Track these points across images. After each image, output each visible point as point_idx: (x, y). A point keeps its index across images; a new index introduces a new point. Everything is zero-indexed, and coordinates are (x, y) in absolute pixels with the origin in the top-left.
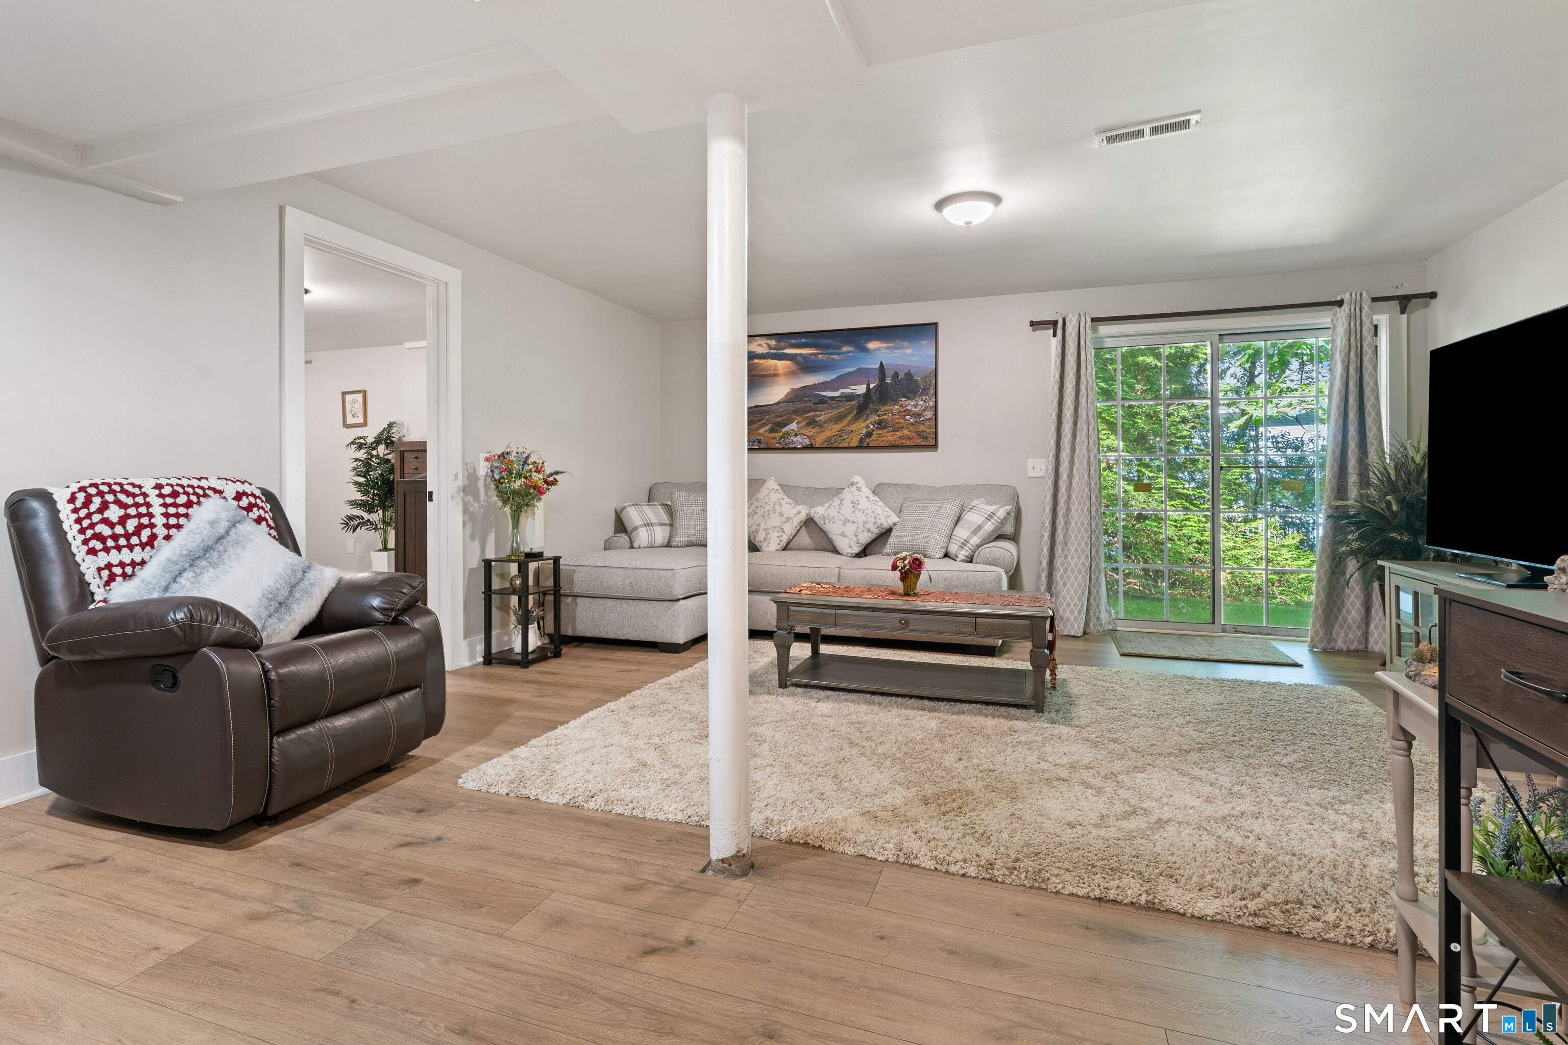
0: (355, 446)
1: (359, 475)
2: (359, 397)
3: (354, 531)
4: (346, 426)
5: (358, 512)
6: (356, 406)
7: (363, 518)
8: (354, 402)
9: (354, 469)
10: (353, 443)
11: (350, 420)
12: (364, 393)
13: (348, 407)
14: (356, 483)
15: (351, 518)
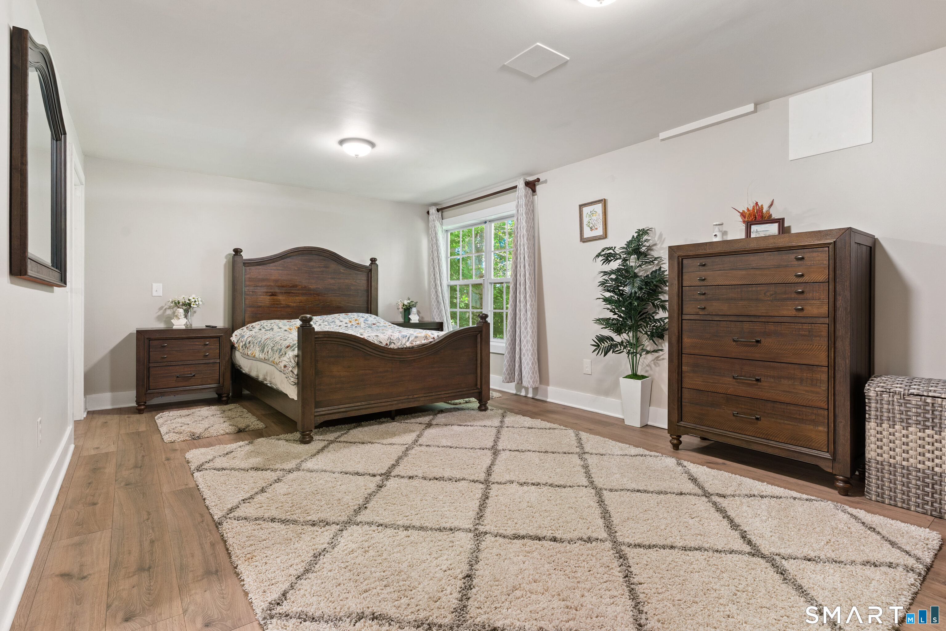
0: (601, 258)
1: (608, 291)
2: (599, 208)
3: (605, 354)
4: (584, 240)
5: (607, 332)
6: (594, 218)
7: (612, 340)
8: (592, 213)
9: (603, 284)
10: (599, 255)
11: (588, 234)
12: (604, 202)
13: (585, 220)
14: (606, 300)
15: (602, 339)
